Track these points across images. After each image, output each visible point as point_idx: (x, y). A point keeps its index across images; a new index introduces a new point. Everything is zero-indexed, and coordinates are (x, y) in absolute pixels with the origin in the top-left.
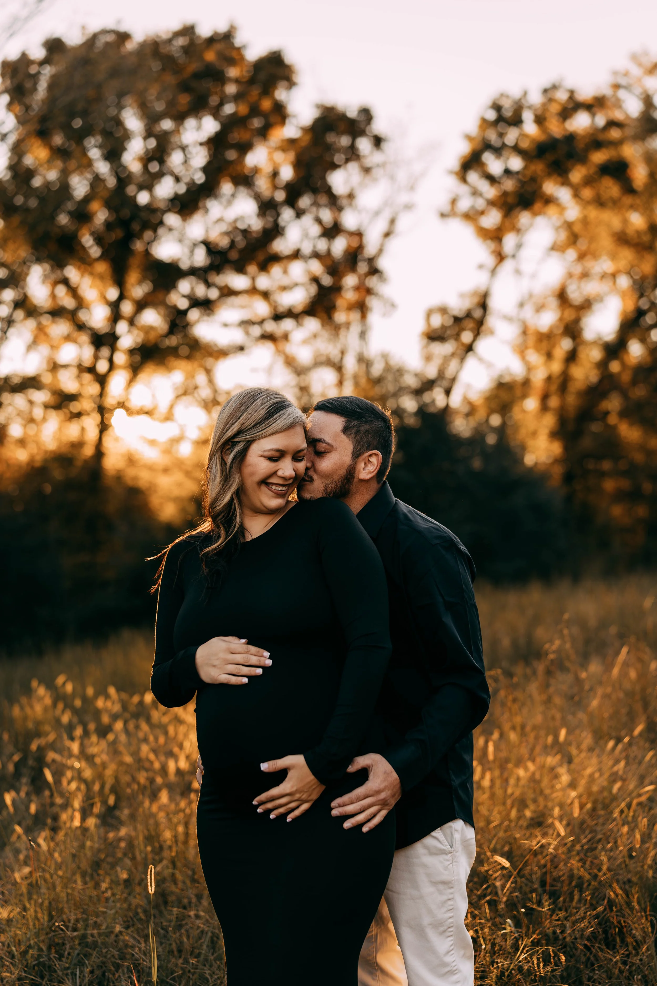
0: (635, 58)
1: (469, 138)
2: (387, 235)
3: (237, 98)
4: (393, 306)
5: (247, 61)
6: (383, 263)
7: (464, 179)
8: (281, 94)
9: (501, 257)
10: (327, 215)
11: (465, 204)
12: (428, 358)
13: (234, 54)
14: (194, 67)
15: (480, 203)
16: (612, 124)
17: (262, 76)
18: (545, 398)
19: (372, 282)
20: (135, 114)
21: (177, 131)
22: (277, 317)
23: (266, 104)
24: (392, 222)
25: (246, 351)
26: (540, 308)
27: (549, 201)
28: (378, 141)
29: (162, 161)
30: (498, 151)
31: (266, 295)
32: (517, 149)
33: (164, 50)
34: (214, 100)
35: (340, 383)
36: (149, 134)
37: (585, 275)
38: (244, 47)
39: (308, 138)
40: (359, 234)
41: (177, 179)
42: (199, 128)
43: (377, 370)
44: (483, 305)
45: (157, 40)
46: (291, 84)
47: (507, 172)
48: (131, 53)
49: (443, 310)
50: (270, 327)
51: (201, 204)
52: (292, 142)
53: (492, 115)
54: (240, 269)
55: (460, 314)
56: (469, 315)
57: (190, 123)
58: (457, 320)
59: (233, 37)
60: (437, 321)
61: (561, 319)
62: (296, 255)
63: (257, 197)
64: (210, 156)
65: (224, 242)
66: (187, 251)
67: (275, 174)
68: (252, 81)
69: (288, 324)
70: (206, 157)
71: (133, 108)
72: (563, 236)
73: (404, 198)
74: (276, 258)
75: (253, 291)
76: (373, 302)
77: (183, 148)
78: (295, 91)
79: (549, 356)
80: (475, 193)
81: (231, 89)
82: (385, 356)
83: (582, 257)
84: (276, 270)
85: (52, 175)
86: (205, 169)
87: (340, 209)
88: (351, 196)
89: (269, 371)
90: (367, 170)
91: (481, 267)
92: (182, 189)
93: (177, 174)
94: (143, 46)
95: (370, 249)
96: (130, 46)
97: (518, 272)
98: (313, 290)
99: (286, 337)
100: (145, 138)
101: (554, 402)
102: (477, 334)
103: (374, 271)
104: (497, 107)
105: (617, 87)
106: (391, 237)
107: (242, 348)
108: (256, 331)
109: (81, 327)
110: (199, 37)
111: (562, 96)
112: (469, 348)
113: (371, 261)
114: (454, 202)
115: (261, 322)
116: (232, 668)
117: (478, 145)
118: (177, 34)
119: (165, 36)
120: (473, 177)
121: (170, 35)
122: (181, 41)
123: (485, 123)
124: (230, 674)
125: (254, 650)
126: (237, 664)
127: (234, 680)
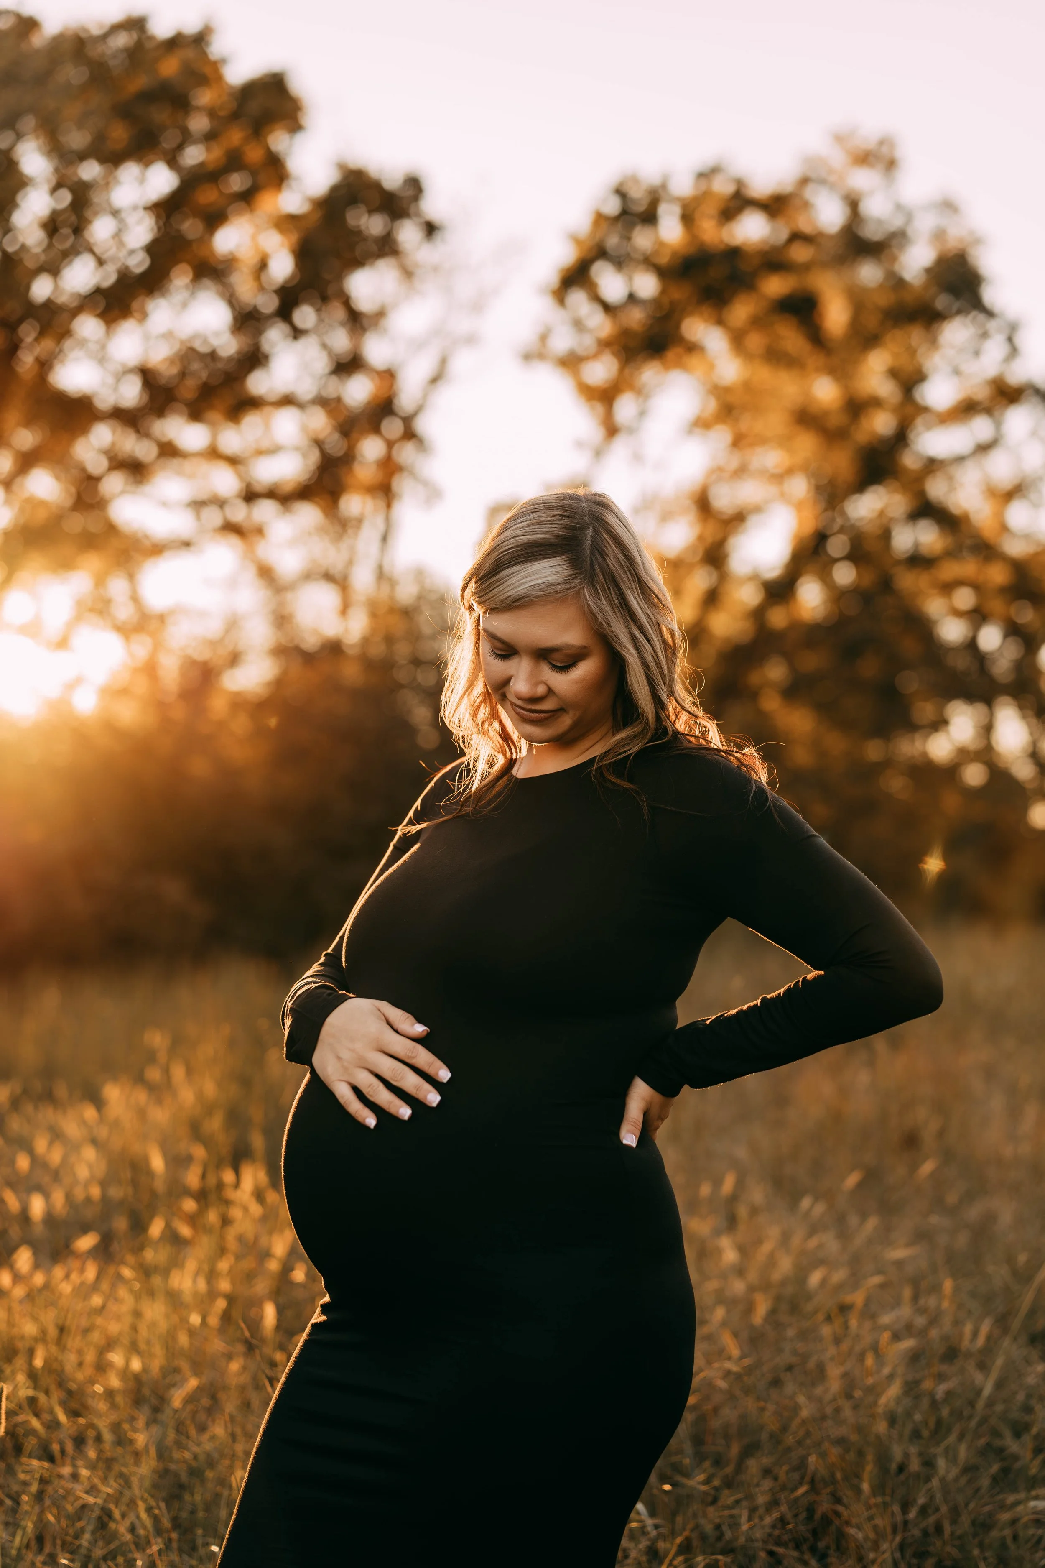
0: (839, 139)
1: (575, 239)
2: (435, 380)
3: (210, 137)
5: (227, 84)
6: (425, 425)
7: (562, 302)
8: (279, 141)
9: (612, 430)
10: (341, 340)
11: (561, 342)
13: (207, 70)
14: (140, 82)
15: (586, 344)
16: (796, 237)
17: (254, 107)
19: (406, 453)
20: (40, 149)
21: (107, 183)
22: (250, 496)
23: (254, 154)
24: (443, 362)
25: (192, 548)
26: (666, 517)
27: (693, 348)
28: (431, 229)
29: (78, 230)
30: (620, 262)
31: (233, 461)
32: (649, 262)
33: (94, 52)
34: (168, 141)
35: (345, 609)
36: (60, 182)
37: (741, 472)
38: (224, 61)
39: (318, 215)
40: (389, 376)
41: (101, 262)
42: (142, 181)
43: (406, 593)
45: (83, 35)
46: (296, 126)
47: (632, 298)
48: (37, 51)
50: (239, 513)
51: (135, 305)
52: (292, 218)
53: (613, 207)
54: (196, 414)
57: (129, 171)
59: (208, 44)
61: (700, 538)
62: (288, 401)
63: (231, 300)
64: (159, 229)
65: (169, 371)
66: (110, 380)
67: (263, 265)
68: (235, 116)
69: (266, 510)
70: (152, 229)
71: (37, 138)
72: (712, 405)
73: (463, 325)
74: (253, 403)
75: (213, 453)
76: (403, 485)
77: (115, 213)
78: (299, 138)
80: (578, 325)
81: (199, 123)
82: (420, 574)
83: (738, 442)
84: (252, 421)
86: (151, 249)
87: (363, 331)
88: (380, 314)
89: (232, 583)
90: (408, 273)
92: (108, 278)
93: (100, 255)
94: (59, 40)
95: (406, 400)
96: (37, 41)
97: (638, 458)
98: (314, 457)
99: (259, 531)
100: (54, 190)
103: (410, 435)
104: (622, 195)
105: (805, 181)
106: (440, 383)
107: (187, 544)
108: (214, 517)
110: (152, 38)
111: (723, 187)
113: (408, 421)
114: (544, 338)
115: (223, 503)
116: (365, 1081)
117: (587, 249)
118: (116, 28)
119: (96, 31)
120: (578, 298)
121: (106, 29)
122: (122, 40)
123: (600, 218)
124: (356, 1090)
125: (424, 1057)
126: (378, 1076)
127: (355, 1107)
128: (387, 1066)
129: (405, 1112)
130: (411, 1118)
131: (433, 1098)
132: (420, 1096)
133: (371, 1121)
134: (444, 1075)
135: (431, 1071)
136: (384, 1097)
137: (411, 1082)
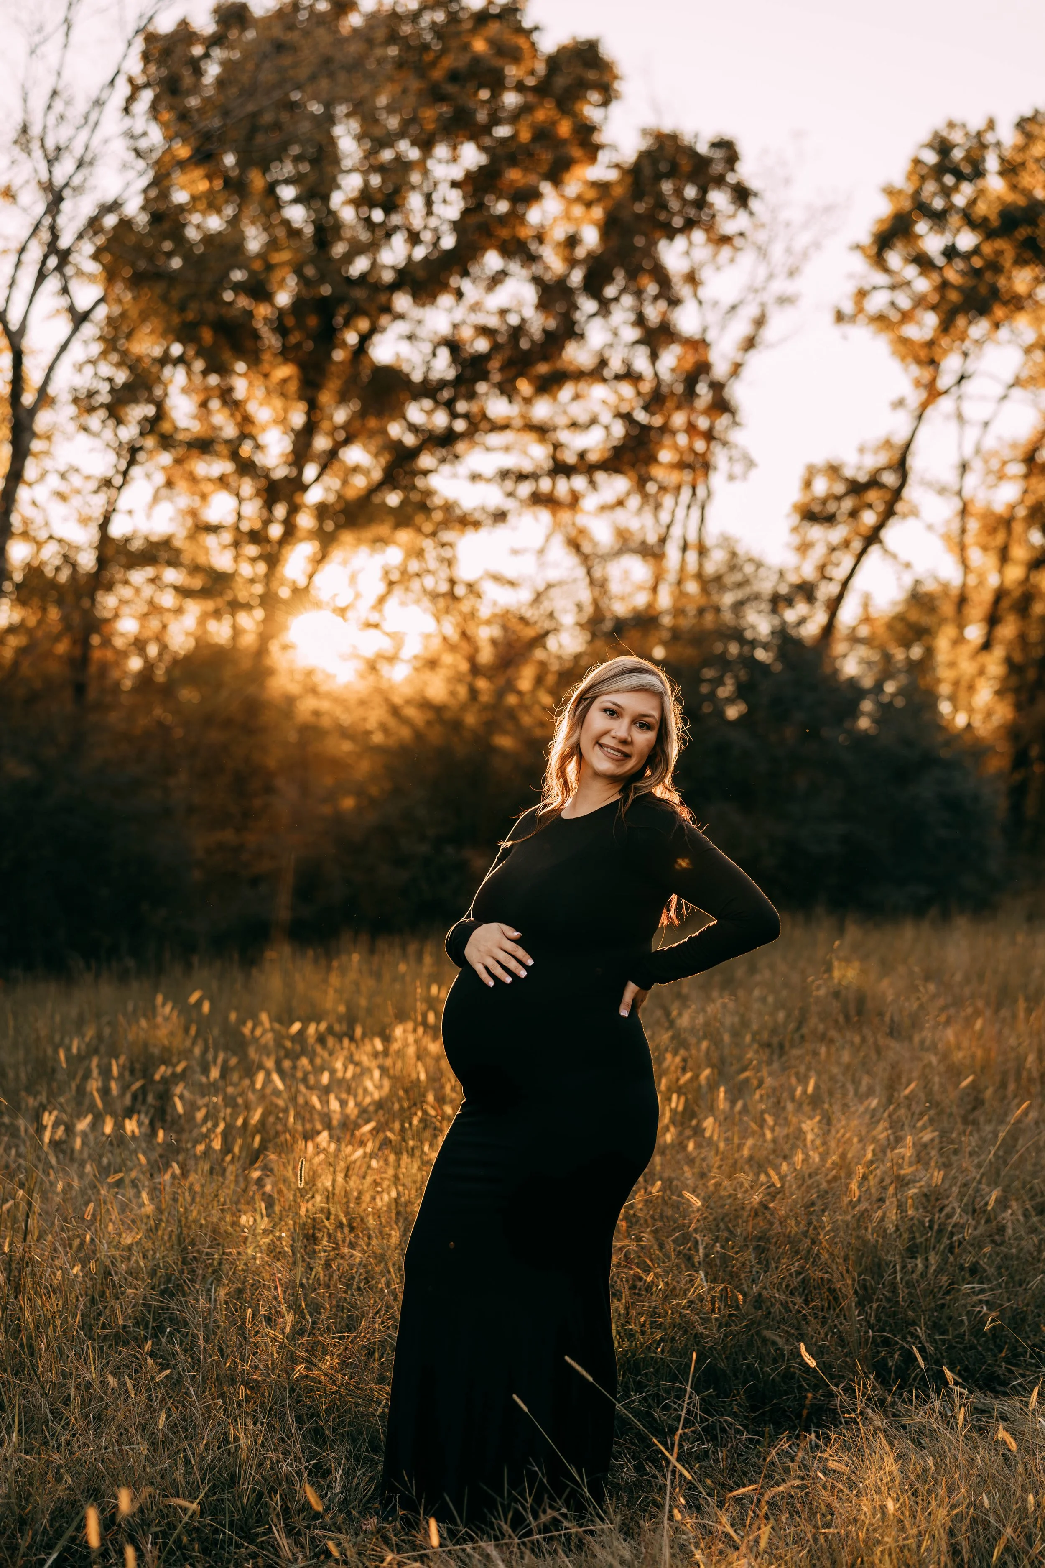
1: (890, 192)
2: (750, 343)
3: (519, 116)
4: (750, 464)
5: (540, 52)
6: (738, 393)
7: (879, 260)
8: (592, 112)
9: (933, 393)
11: (878, 302)
12: (804, 548)
13: (518, 43)
14: (453, 61)
15: (904, 302)
17: (561, 82)
18: (993, 620)
19: (719, 423)
20: (353, 132)
21: (422, 162)
22: (560, 469)
23: (566, 127)
24: (760, 322)
25: (509, 521)
28: (742, 195)
29: (390, 209)
30: (939, 218)
31: (541, 431)
34: (481, 117)
35: (656, 584)
36: (371, 165)
38: (535, 31)
39: (626, 183)
40: (699, 345)
41: (414, 238)
42: (453, 158)
43: (715, 562)
44: (901, 466)
45: (398, 12)
46: (608, 96)
47: (951, 251)
49: (834, 470)
50: (547, 484)
51: (451, 283)
52: (602, 187)
53: (930, 157)
54: (506, 391)
55: (863, 478)
56: (874, 482)
57: (442, 151)
58: (856, 488)
59: (518, 15)
60: (821, 487)
62: (599, 371)
64: (466, 205)
65: (481, 345)
67: (572, 241)
68: (543, 89)
69: (577, 483)
70: (460, 206)
71: (350, 123)
73: (780, 286)
74: (566, 373)
75: (525, 424)
76: (718, 455)
78: (615, 108)
79: (1004, 556)
80: (897, 284)
81: (511, 100)
82: (729, 541)
84: (565, 394)
85: (215, 223)
86: (457, 226)
87: (674, 302)
88: (693, 278)
90: (721, 241)
91: (900, 403)
92: (419, 255)
93: (414, 231)
94: (374, 20)
95: (720, 369)
96: (354, 20)
97: (959, 417)
98: (619, 430)
99: (575, 499)
100: (365, 173)
101: (1008, 630)
102: (889, 513)
103: (722, 405)
104: (943, 147)
106: (756, 347)
107: (502, 516)
108: (525, 489)
109: (246, 467)
110: (464, 12)
112: (873, 538)
113: (717, 387)
114: (861, 296)
115: (533, 476)
116: (491, 963)
117: (906, 204)
120: (895, 259)
122: (432, 17)
123: (919, 169)
124: (487, 969)
125: (521, 953)
126: (498, 962)
127: (484, 976)
128: (502, 957)
129: (508, 980)
130: (511, 983)
131: (523, 973)
132: (517, 972)
133: (491, 983)
134: (530, 962)
135: (524, 960)
136: (499, 972)
137: (513, 965)
